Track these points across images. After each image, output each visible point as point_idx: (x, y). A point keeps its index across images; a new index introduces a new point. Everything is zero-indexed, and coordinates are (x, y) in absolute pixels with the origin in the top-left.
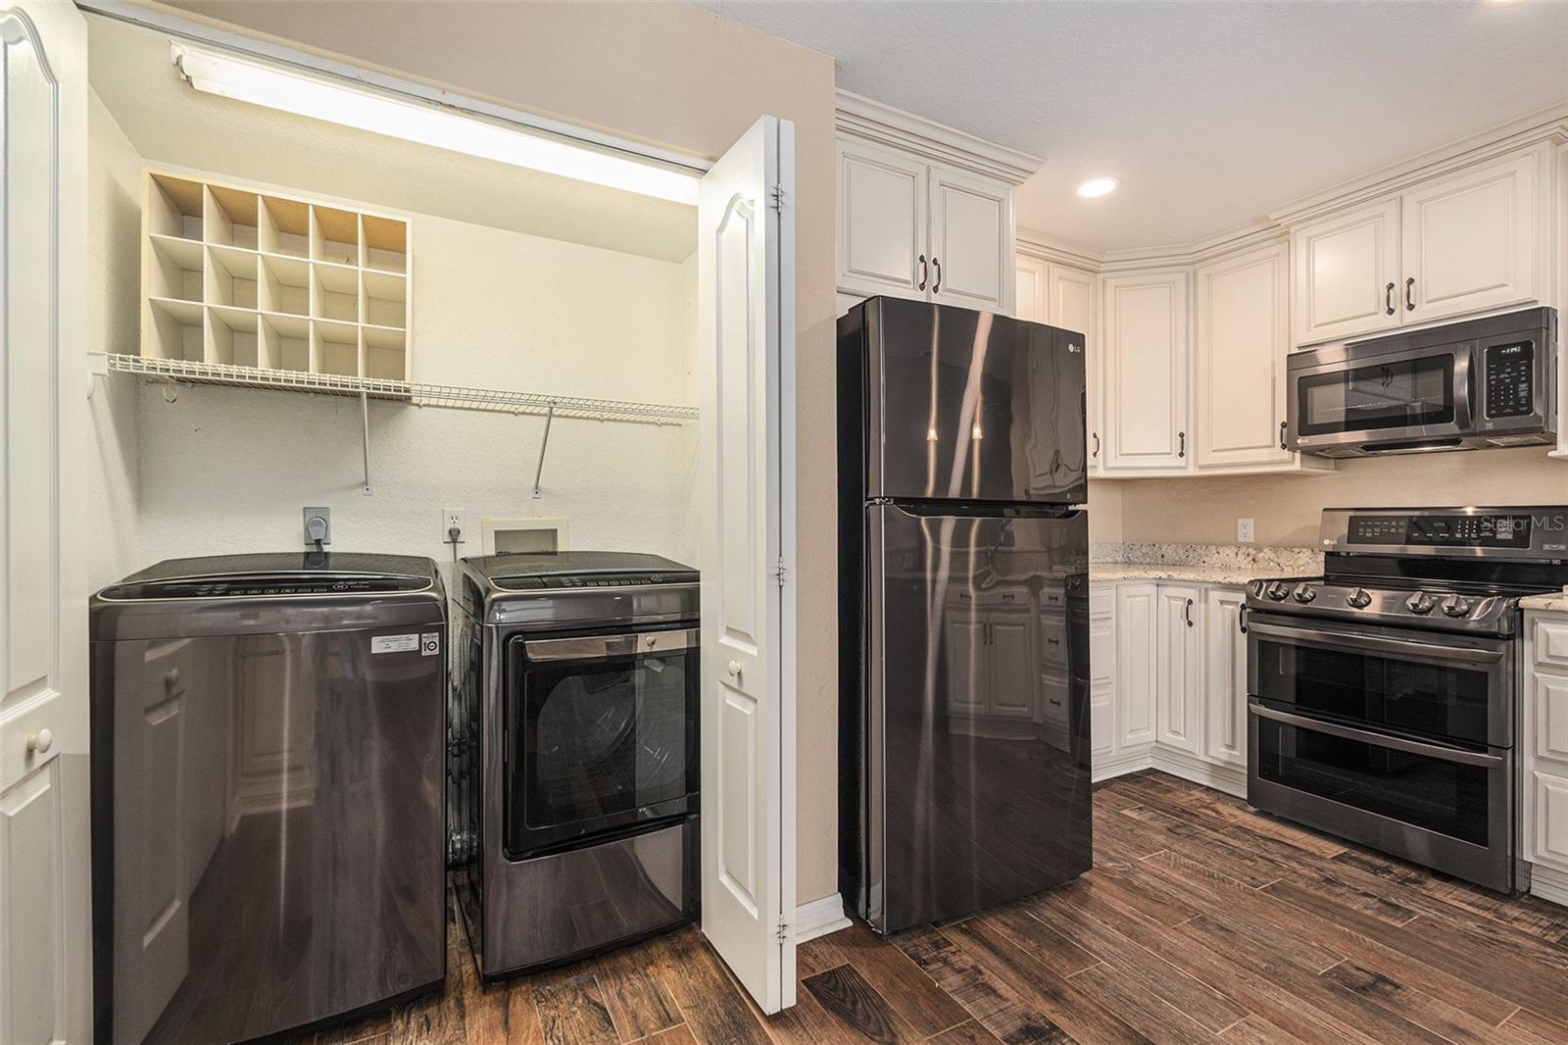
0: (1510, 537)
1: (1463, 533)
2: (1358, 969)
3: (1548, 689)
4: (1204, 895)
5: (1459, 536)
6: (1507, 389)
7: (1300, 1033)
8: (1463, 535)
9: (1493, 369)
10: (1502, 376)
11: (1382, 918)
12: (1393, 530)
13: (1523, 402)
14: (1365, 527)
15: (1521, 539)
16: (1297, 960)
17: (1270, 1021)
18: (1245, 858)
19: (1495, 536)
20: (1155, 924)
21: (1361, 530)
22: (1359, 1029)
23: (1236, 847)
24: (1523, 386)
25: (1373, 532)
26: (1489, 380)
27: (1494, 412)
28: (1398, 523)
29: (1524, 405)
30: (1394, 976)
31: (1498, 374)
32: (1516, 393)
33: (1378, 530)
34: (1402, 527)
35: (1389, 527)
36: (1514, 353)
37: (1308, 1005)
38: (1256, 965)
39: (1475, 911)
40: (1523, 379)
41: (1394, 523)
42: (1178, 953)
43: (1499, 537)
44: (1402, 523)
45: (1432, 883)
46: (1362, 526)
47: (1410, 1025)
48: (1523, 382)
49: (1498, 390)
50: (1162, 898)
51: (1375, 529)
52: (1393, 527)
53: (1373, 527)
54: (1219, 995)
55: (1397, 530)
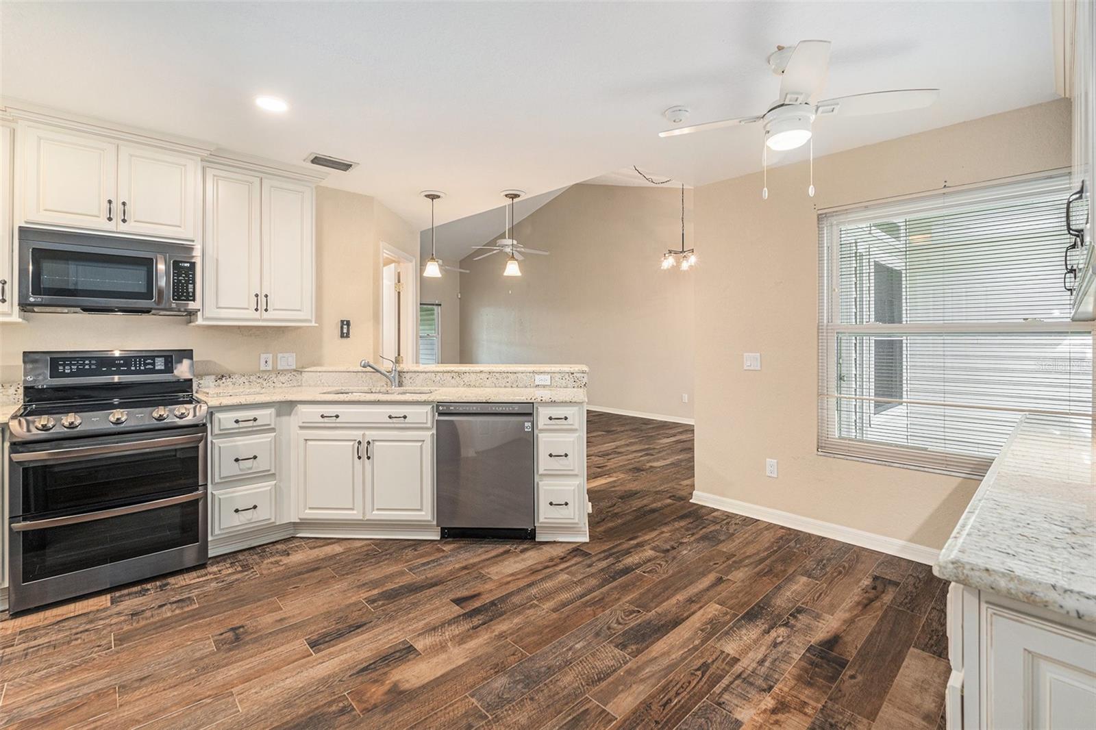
0: (163, 368)
1: (136, 367)
2: (222, 634)
3: (220, 447)
4: (92, 678)
5: (133, 368)
6: (183, 286)
7: (258, 674)
8: (136, 368)
9: (175, 273)
10: (180, 278)
11: (186, 609)
12: (87, 367)
13: (191, 294)
14: (64, 365)
15: (169, 369)
16: (198, 655)
17: (242, 684)
18: (69, 642)
19: (154, 367)
20: (106, 717)
21: (61, 368)
22: (264, 651)
23: (50, 642)
24: (191, 286)
25: (71, 369)
26: (174, 280)
27: (176, 298)
28: (90, 361)
29: (191, 297)
30: (234, 624)
31: (178, 277)
32: (187, 289)
33: (76, 367)
34: (93, 364)
35: (84, 365)
36: (187, 267)
37: (240, 663)
38: (191, 674)
39: (204, 578)
40: (191, 282)
41: (87, 362)
42: (151, 711)
43: (157, 368)
44: (93, 362)
45: (172, 580)
46: (61, 365)
47: (270, 633)
48: (191, 284)
49: (178, 286)
50: (74, 704)
51: (73, 367)
52: (87, 364)
53: (70, 365)
54: (209, 701)
55: (90, 366)
